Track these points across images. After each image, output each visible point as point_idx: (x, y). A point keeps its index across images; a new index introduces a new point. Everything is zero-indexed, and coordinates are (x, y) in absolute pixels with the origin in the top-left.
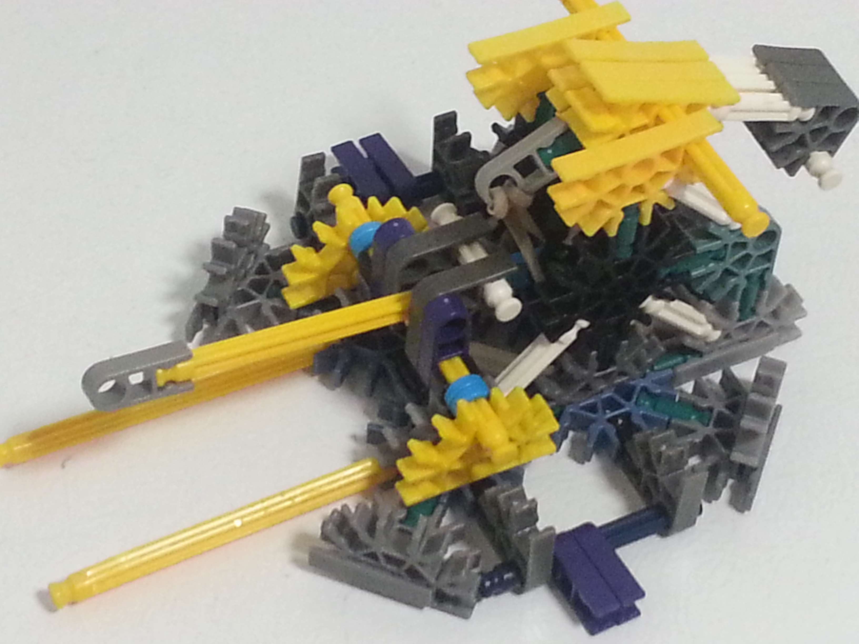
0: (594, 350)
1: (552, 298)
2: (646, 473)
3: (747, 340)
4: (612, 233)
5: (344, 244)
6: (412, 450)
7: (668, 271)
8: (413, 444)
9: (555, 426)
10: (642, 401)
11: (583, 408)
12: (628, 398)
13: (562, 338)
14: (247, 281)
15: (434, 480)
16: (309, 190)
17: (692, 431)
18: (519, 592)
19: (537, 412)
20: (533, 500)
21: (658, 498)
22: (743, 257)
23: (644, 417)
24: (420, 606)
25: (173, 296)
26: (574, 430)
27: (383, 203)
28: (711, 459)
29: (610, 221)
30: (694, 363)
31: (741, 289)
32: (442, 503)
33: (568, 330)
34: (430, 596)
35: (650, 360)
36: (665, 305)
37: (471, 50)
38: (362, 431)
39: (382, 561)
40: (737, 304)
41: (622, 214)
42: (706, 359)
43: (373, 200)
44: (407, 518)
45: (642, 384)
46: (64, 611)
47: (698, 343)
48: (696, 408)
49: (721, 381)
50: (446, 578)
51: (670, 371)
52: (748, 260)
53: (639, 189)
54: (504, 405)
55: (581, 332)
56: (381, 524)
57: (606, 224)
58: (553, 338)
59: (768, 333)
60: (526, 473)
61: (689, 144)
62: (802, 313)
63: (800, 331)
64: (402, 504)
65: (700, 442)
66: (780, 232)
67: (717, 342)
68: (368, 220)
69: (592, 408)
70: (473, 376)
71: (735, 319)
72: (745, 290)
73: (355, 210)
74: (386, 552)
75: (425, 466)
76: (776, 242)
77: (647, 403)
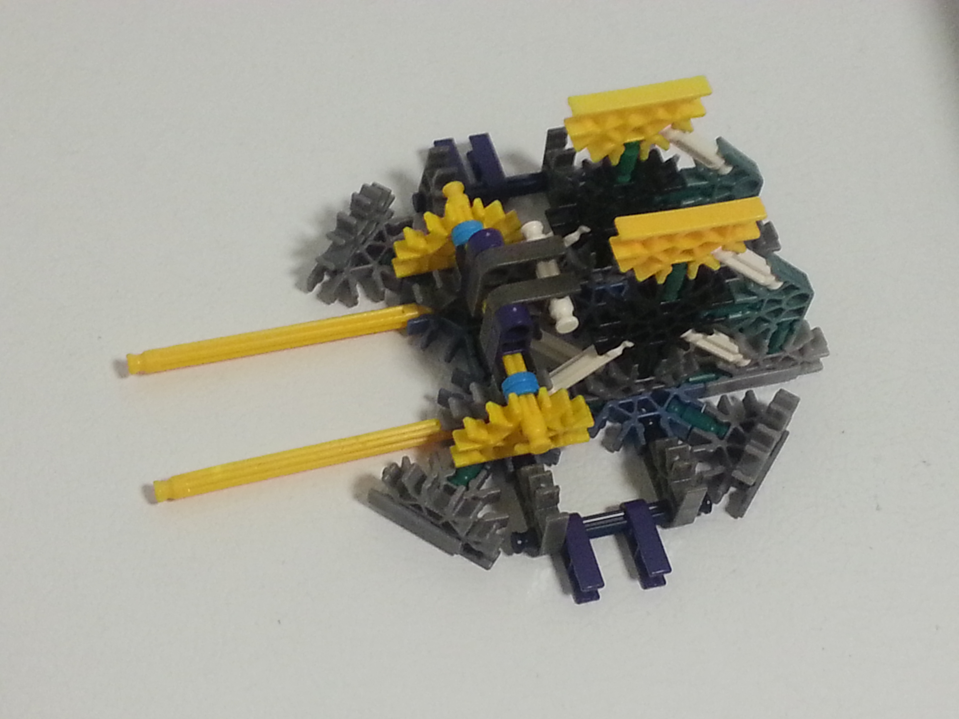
0: (637, 363)
1: (603, 323)
2: (660, 474)
3: (774, 369)
4: (661, 281)
5: (446, 234)
6: (465, 425)
7: (708, 313)
8: (468, 421)
9: (591, 423)
10: (672, 407)
11: (621, 405)
12: (661, 402)
13: (609, 353)
14: (366, 246)
15: (482, 451)
16: (432, 175)
17: (709, 442)
18: (533, 555)
19: (577, 411)
20: (557, 487)
21: (666, 496)
22: (777, 310)
23: (672, 423)
24: (451, 553)
25: (298, 253)
26: (611, 421)
27: (485, 204)
28: (719, 470)
29: (660, 272)
30: (725, 381)
31: (773, 331)
32: (486, 469)
33: (616, 347)
34: (459, 547)
35: (686, 375)
36: (703, 337)
37: (570, 101)
38: (435, 394)
39: (425, 513)
40: (767, 341)
41: (671, 269)
42: (735, 380)
43: (478, 202)
44: (454, 477)
45: (675, 393)
46: (163, 505)
47: (729, 367)
48: (715, 420)
49: (744, 400)
50: (474, 538)
51: (702, 386)
52: (781, 313)
53: (689, 252)
54: (548, 404)
55: (625, 350)
56: (427, 485)
57: (658, 273)
58: (602, 350)
59: (793, 365)
60: (562, 453)
62: (825, 352)
63: (821, 365)
64: (452, 465)
65: (713, 452)
66: (813, 295)
67: (746, 367)
68: (471, 218)
69: (629, 407)
70: (529, 373)
71: (765, 353)
72: (774, 333)
73: (462, 207)
74: (428, 507)
75: (474, 441)
76: (807, 302)
77: (676, 409)
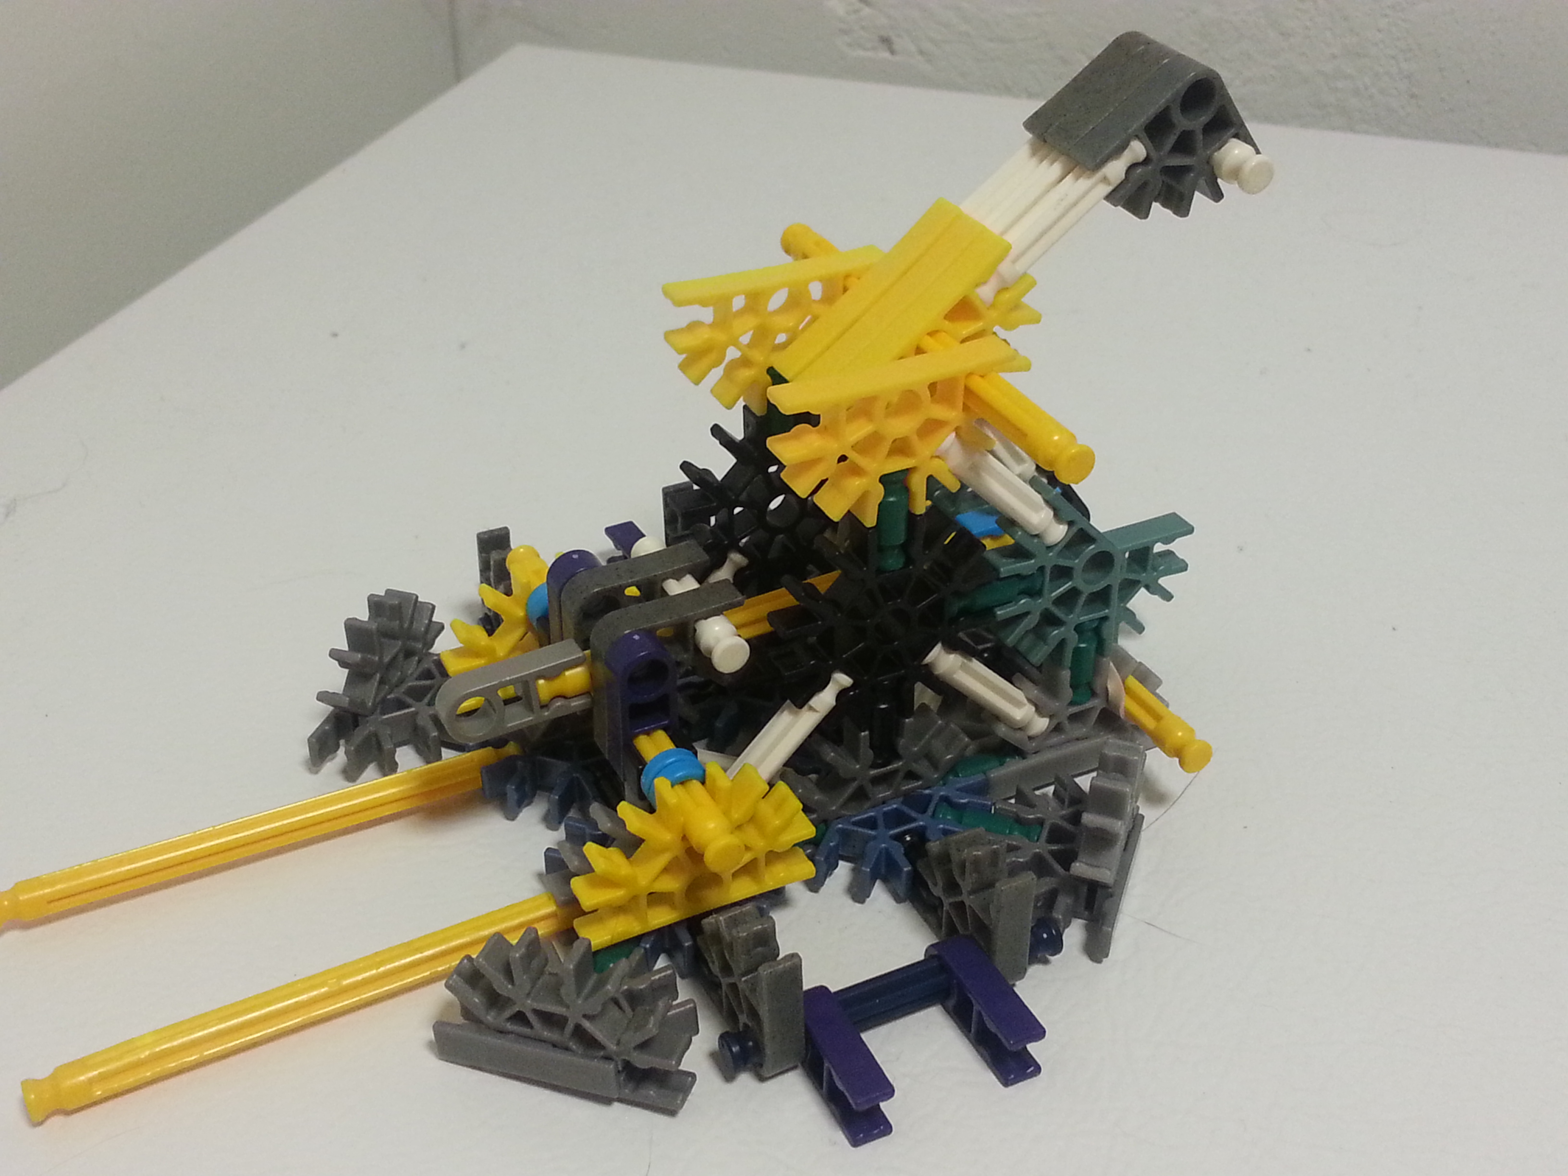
0: (864, 729)
4: (870, 520)
5: (522, 615)
6: (592, 861)
7: (962, 604)
8: (591, 850)
9: (808, 831)
10: (941, 814)
11: (859, 824)
12: (921, 810)
13: (814, 703)
14: (404, 688)
17: (1016, 849)
18: (761, 1076)
22: (1068, 593)
23: (946, 833)
24: (606, 1101)
29: (863, 499)
30: (1014, 766)
31: (1070, 648)
32: (644, 948)
33: (822, 688)
35: (950, 757)
36: (963, 664)
37: (666, 290)
39: (536, 1025)
40: (1066, 674)
41: (880, 488)
42: (1033, 761)
45: (941, 793)
48: (1019, 821)
49: (1055, 791)
51: (981, 777)
52: (1077, 599)
53: (901, 447)
55: (842, 695)
57: (858, 502)
58: (801, 701)
61: (969, 375)
67: (1044, 735)
69: (870, 824)
70: (680, 750)
71: (1066, 700)
72: (1075, 650)
74: (536, 1005)
75: (612, 883)
77: (948, 816)
